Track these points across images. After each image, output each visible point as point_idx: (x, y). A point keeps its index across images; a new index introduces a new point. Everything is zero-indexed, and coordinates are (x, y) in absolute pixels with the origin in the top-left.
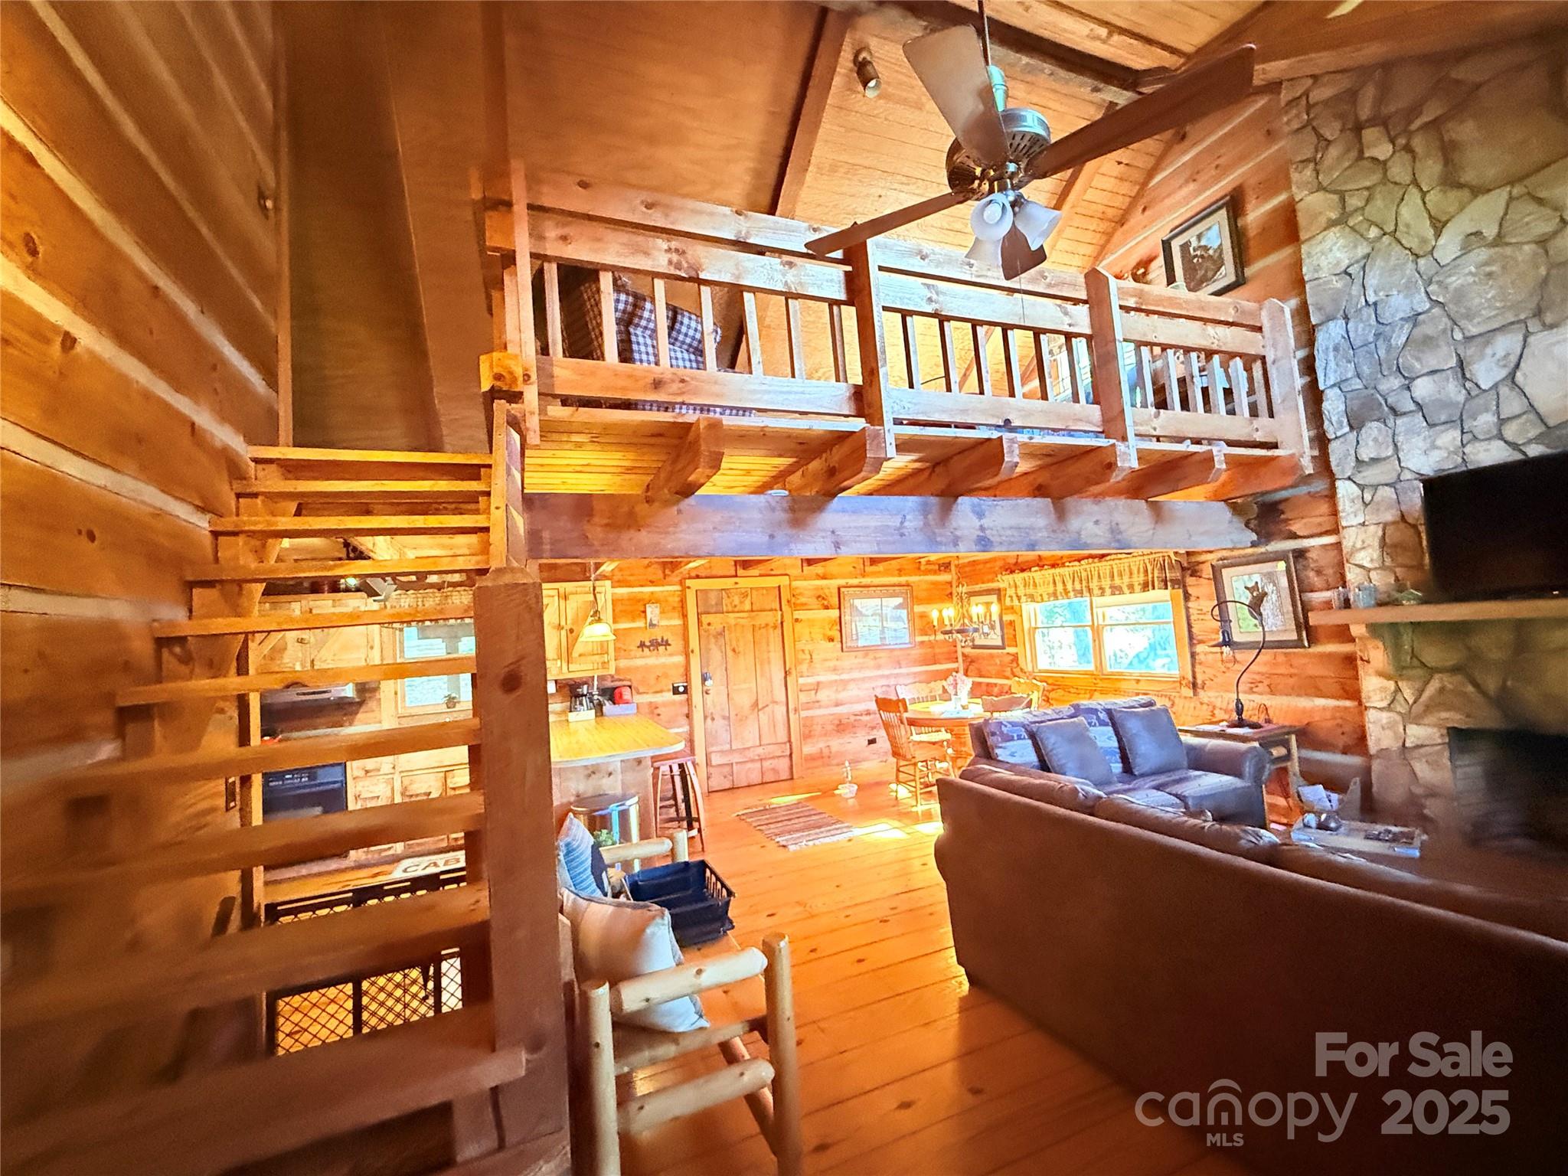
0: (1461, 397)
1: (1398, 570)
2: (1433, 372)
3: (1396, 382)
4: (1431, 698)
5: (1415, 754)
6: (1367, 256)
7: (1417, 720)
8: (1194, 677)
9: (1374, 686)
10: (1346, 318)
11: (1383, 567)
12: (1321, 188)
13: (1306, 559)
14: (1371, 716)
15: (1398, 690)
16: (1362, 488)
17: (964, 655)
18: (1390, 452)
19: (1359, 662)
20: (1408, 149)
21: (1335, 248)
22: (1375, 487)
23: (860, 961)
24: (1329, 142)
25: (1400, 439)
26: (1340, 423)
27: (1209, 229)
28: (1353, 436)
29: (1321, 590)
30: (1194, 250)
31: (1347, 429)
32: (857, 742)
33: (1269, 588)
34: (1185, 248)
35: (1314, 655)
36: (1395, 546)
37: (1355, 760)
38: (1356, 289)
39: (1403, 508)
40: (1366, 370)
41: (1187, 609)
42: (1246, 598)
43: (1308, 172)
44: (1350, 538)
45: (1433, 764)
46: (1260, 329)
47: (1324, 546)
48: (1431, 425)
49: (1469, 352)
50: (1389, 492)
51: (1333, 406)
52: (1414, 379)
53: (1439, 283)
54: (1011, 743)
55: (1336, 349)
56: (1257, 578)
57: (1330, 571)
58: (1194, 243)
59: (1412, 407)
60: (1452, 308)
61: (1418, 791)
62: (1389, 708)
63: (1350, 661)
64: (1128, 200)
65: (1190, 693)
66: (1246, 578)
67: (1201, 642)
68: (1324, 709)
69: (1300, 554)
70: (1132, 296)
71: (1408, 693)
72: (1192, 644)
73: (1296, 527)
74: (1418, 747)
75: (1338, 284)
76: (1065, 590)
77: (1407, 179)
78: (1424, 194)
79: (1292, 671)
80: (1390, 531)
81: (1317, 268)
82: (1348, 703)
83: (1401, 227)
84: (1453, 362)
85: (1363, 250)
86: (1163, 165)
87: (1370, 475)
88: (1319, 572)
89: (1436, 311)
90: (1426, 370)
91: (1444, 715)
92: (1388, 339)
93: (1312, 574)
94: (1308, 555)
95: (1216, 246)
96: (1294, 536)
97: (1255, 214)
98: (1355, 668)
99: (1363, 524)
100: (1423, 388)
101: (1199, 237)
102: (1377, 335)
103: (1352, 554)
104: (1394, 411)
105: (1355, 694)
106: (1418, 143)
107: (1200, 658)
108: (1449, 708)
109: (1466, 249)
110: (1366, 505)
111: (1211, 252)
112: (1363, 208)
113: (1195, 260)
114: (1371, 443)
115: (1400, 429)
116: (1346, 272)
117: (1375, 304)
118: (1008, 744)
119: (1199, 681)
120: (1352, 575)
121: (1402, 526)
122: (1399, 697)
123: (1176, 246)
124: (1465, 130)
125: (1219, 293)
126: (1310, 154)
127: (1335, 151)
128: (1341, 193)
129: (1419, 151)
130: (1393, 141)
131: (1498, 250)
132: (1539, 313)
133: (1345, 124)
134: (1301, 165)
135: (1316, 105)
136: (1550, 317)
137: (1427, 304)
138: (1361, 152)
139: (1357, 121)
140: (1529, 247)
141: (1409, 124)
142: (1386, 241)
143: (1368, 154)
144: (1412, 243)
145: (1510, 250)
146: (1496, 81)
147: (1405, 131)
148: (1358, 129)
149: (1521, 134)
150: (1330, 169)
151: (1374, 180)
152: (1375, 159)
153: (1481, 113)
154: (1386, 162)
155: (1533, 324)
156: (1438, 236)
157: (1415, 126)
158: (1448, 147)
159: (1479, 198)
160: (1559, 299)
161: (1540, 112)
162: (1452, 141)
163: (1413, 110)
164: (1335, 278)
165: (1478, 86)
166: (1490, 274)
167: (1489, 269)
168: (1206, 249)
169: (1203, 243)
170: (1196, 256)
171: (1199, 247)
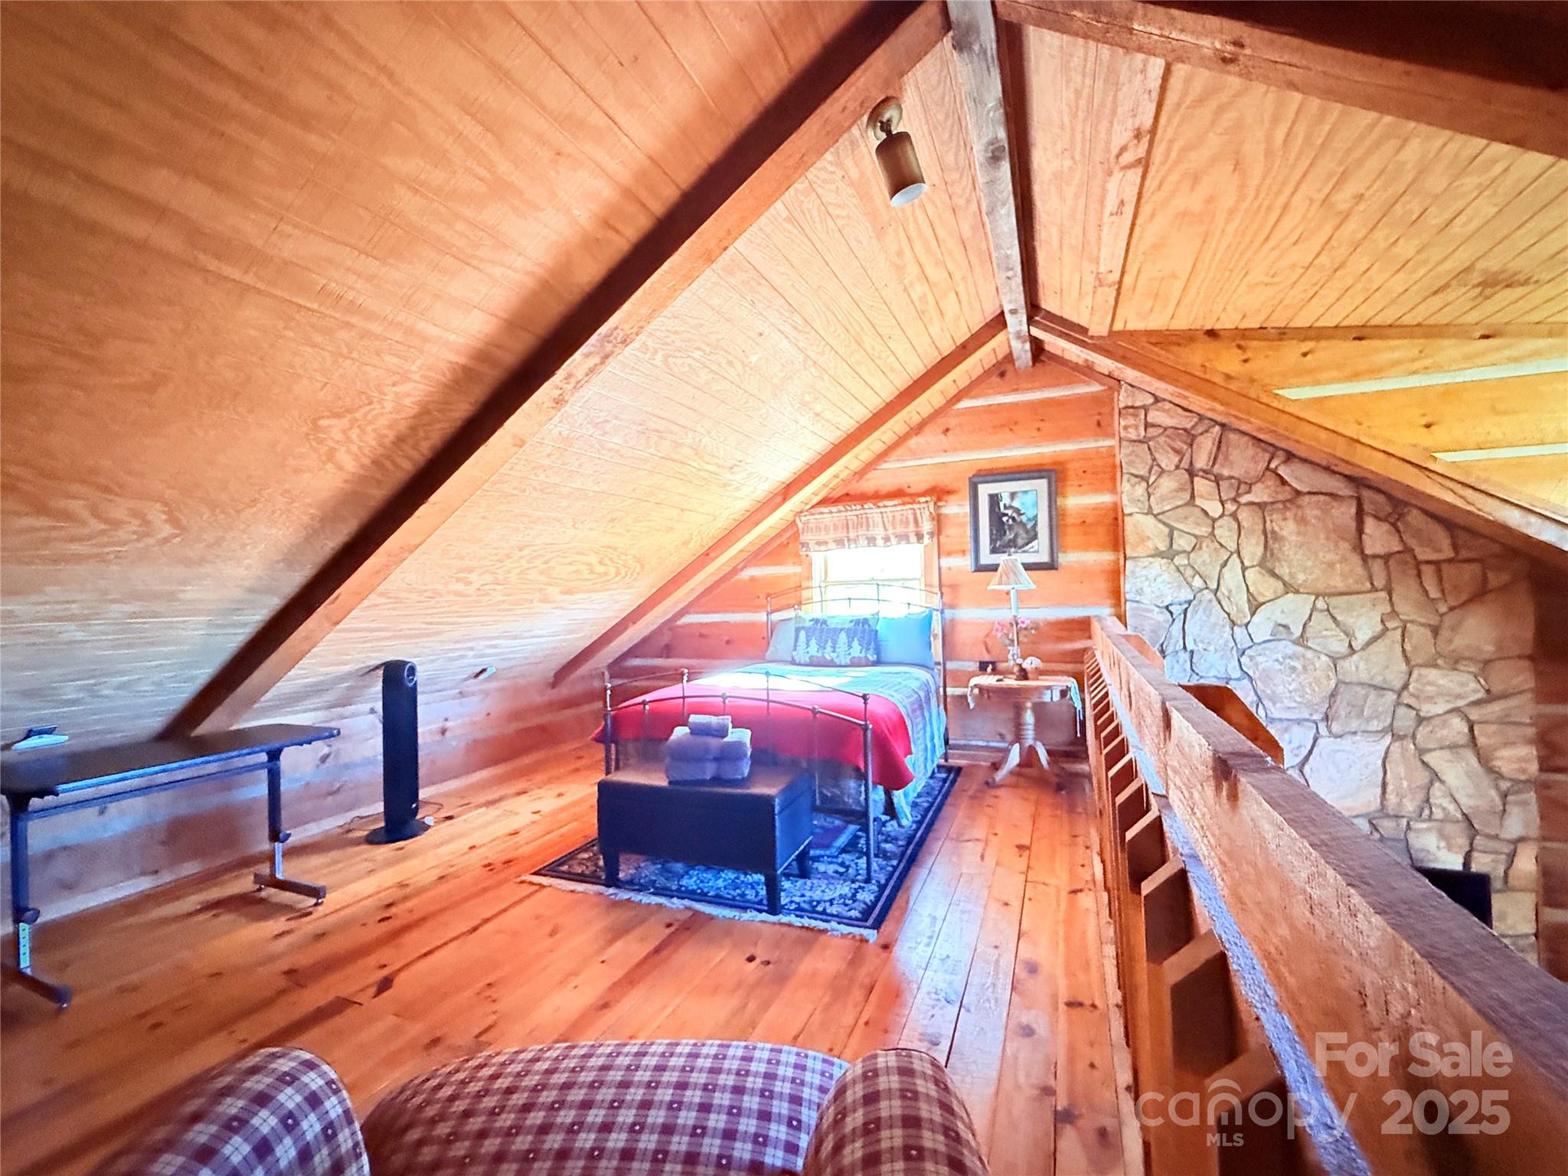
6: (1190, 602)
10: (1161, 652)
12: (1150, 512)
20: (1234, 515)
21: (1160, 580)
24: (1163, 471)
34: (994, 499)
38: (1175, 630)
43: (1140, 489)
53: (1251, 658)
58: (1006, 500)
60: (1260, 686)
64: (931, 412)
75: (1159, 617)
77: (1233, 547)
78: (1244, 569)
81: (1140, 592)
83: (1223, 588)
85: (1185, 594)
86: (974, 392)
89: (1246, 681)
95: (1031, 516)
97: (1077, 501)
101: (1013, 495)
106: (1244, 515)
109: (1274, 638)
111: (1024, 518)
112: (1189, 553)
113: (1005, 519)
116: (1167, 608)
117: (1192, 652)
123: (985, 490)
124: (1287, 528)
125: (1028, 567)
126: (1143, 472)
127: (1167, 484)
128: (1172, 529)
129: (1244, 524)
130: (1223, 503)
131: (1301, 649)
132: (1326, 718)
133: (1180, 461)
134: (1134, 480)
135: (1153, 426)
136: (1336, 727)
137: (1238, 674)
138: (1193, 496)
139: (1191, 463)
140: (1324, 658)
141: (1238, 495)
142: (1208, 595)
143: (1198, 502)
144: (1233, 612)
145: (1309, 654)
146: (1315, 498)
147: (1234, 500)
148: (1192, 473)
149: (1330, 557)
150: (1163, 499)
151: (1204, 530)
152: (1206, 513)
153: (1302, 521)
154: (1214, 520)
155: (1322, 726)
156: (1253, 614)
157: (1244, 499)
158: (1269, 538)
159: (1290, 595)
160: (1343, 713)
161: (1345, 546)
162: (1273, 532)
163: (1244, 485)
164: (1157, 609)
165: (1298, 493)
166: (1293, 669)
167: (1293, 663)
168: (1018, 511)
169: (1016, 504)
170: (1006, 515)
171: (1011, 507)
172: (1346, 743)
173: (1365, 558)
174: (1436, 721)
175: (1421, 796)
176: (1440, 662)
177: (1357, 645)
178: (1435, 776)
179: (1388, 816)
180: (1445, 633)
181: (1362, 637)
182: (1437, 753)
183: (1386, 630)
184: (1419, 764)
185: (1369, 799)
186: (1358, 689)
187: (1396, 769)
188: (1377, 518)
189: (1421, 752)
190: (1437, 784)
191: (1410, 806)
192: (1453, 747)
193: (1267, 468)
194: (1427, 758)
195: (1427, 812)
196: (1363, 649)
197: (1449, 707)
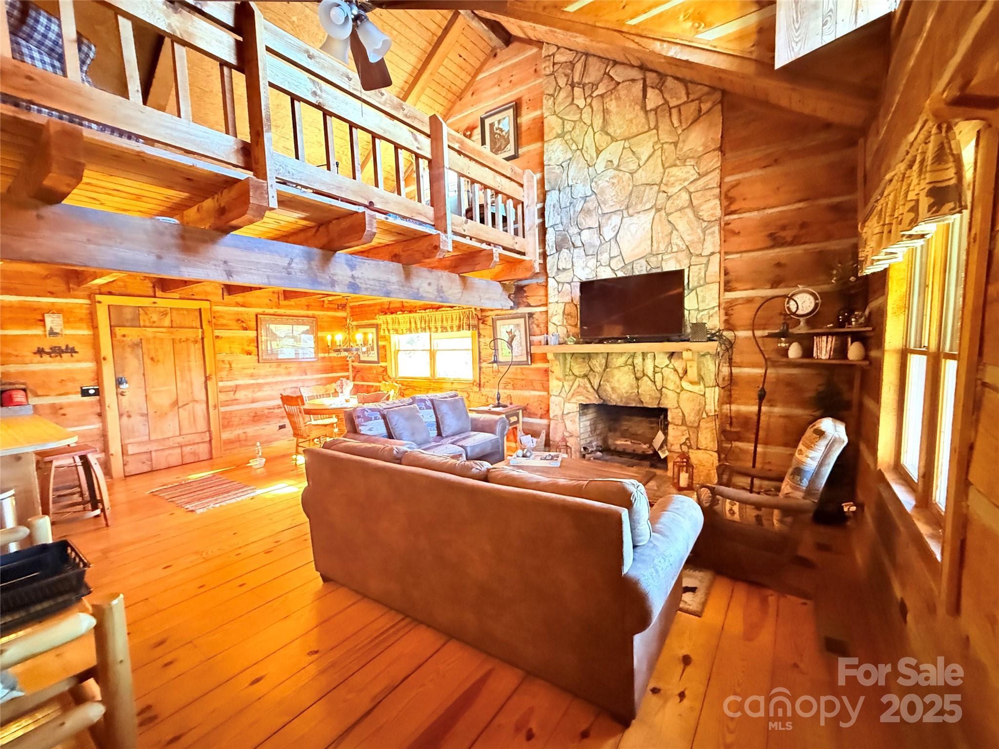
0: (598, 243)
1: (569, 327)
2: (589, 228)
3: (576, 230)
4: (575, 390)
5: (566, 417)
6: (570, 159)
7: (569, 401)
8: (480, 381)
9: (554, 384)
10: (559, 190)
11: (562, 325)
12: (555, 113)
13: (533, 318)
14: (552, 399)
15: (563, 386)
16: (558, 283)
17: (353, 367)
18: (569, 266)
19: (550, 373)
20: (590, 105)
21: (558, 150)
22: (563, 283)
23: (241, 586)
24: (561, 88)
25: (574, 260)
26: (552, 246)
27: (504, 118)
28: (557, 255)
29: (538, 335)
30: (497, 129)
31: (555, 251)
32: (271, 428)
33: (517, 333)
34: (492, 125)
35: (532, 369)
36: (568, 315)
37: (544, 422)
38: (564, 175)
39: (573, 296)
40: (565, 221)
41: (479, 342)
42: (506, 337)
43: (551, 102)
44: (552, 309)
45: (573, 421)
46: (522, 186)
47: (541, 312)
48: (587, 255)
49: (603, 221)
50: (567, 286)
51: (550, 237)
52: (582, 230)
53: (596, 182)
54: (370, 422)
55: (554, 207)
56: (512, 327)
57: (542, 325)
58: (496, 125)
59: (580, 245)
60: (599, 197)
61: (567, 434)
62: (559, 395)
63: (546, 371)
64: (465, 84)
65: (476, 389)
66: (507, 326)
67: (484, 361)
68: (535, 396)
69: (531, 315)
70: (457, 142)
71: (567, 388)
72: (480, 362)
73: (531, 301)
74: (569, 413)
75: (558, 170)
76: (416, 327)
77: (589, 123)
78: (595, 133)
79: (523, 377)
80: (567, 306)
81: (550, 159)
82: (545, 393)
83: (584, 148)
84: (597, 225)
85: (569, 155)
86: (485, 68)
87: (562, 277)
88: (538, 326)
89: (594, 196)
90: (587, 227)
91: (578, 398)
92: (574, 207)
93: (535, 326)
94: (534, 316)
95: (506, 130)
96: (529, 305)
97: (527, 117)
98: (548, 376)
99: (557, 302)
100: (586, 235)
101: (499, 122)
102: (571, 203)
103: (552, 317)
104: (574, 247)
105: (547, 389)
106: (594, 104)
107: (483, 370)
108: (581, 394)
109: (607, 168)
110: (559, 292)
111: (504, 133)
112: (571, 132)
113: (496, 136)
114: (564, 261)
115: (575, 255)
116: (561, 165)
117: (571, 186)
118: (368, 423)
119: (482, 383)
120: (551, 328)
121: (572, 305)
122: (563, 390)
123: (487, 122)
124: (612, 105)
125: (508, 159)
126: (551, 92)
127: (562, 94)
128: (563, 120)
129: (595, 109)
130: (585, 99)
131: (617, 172)
132: (627, 208)
133: (568, 81)
134: (548, 97)
135: (557, 63)
136: (631, 211)
137: (591, 192)
138: (573, 99)
139: (573, 81)
140: (627, 174)
141: (592, 92)
142: (578, 152)
143: (575, 102)
144: (588, 158)
145: (621, 174)
146: (625, 84)
147: (590, 96)
148: (573, 86)
149: (631, 116)
150: (560, 104)
151: (576, 117)
152: (578, 106)
153: (618, 98)
154: (582, 110)
155: (625, 212)
156: (597, 158)
157: (594, 94)
158: (605, 112)
159: (614, 144)
160: (634, 203)
161: (638, 107)
162: (607, 109)
163: (595, 86)
164: (557, 167)
165: (618, 83)
166: (613, 184)
167: (613, 181)
168: (502, 130)
169: (500, 126)
170: (496, 133)
171: (499, 128)
172: (635, 219)
173: (646, 112)
174: (675, 197)
175: (667, 240)
176: (678, 162)
177: (641, 163)
178: (674, 228)
179: (654, 255)
180: (680, 145)
181: (644, 158)
182: (675, 214)
183: (655, 150)
184: (667, 223)
185: (645, 248)
186: (641, 187)
187: (658, 228)
188: (652, 87)
189: (668, 215)
190: (674, 232)
191: (662, 247)
192: (682, 209)
193: (605, 73)
194: (670, 218)
195: (670, 249)
196: (644, 164)
197: (680, 187)
